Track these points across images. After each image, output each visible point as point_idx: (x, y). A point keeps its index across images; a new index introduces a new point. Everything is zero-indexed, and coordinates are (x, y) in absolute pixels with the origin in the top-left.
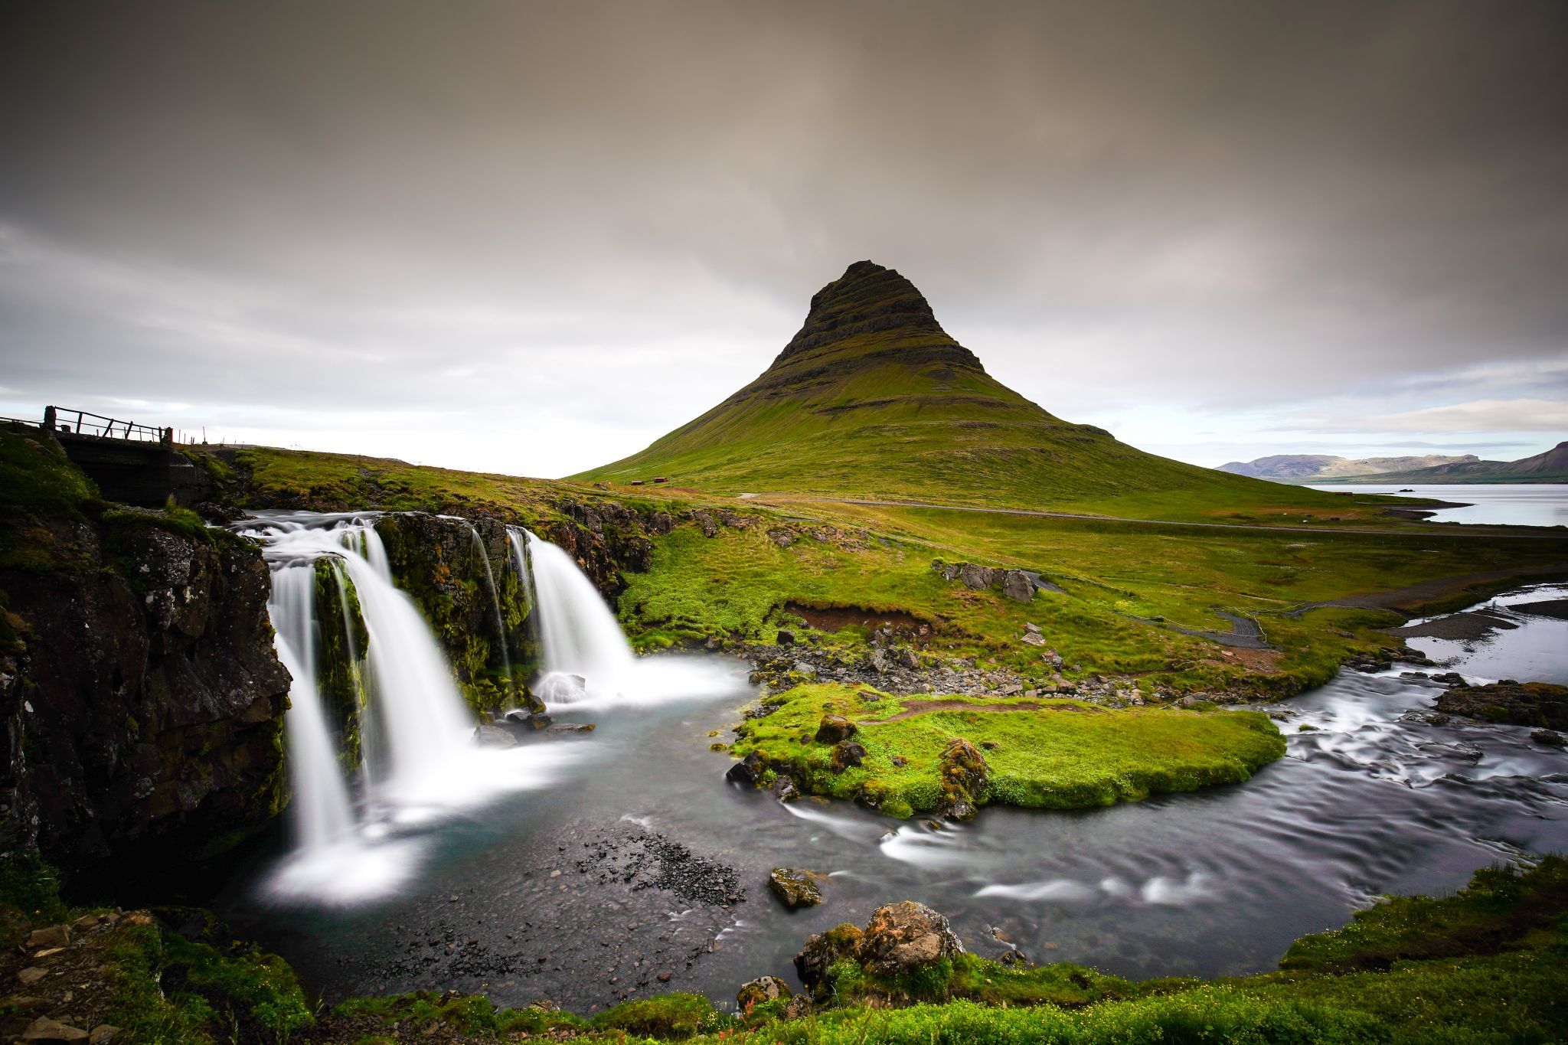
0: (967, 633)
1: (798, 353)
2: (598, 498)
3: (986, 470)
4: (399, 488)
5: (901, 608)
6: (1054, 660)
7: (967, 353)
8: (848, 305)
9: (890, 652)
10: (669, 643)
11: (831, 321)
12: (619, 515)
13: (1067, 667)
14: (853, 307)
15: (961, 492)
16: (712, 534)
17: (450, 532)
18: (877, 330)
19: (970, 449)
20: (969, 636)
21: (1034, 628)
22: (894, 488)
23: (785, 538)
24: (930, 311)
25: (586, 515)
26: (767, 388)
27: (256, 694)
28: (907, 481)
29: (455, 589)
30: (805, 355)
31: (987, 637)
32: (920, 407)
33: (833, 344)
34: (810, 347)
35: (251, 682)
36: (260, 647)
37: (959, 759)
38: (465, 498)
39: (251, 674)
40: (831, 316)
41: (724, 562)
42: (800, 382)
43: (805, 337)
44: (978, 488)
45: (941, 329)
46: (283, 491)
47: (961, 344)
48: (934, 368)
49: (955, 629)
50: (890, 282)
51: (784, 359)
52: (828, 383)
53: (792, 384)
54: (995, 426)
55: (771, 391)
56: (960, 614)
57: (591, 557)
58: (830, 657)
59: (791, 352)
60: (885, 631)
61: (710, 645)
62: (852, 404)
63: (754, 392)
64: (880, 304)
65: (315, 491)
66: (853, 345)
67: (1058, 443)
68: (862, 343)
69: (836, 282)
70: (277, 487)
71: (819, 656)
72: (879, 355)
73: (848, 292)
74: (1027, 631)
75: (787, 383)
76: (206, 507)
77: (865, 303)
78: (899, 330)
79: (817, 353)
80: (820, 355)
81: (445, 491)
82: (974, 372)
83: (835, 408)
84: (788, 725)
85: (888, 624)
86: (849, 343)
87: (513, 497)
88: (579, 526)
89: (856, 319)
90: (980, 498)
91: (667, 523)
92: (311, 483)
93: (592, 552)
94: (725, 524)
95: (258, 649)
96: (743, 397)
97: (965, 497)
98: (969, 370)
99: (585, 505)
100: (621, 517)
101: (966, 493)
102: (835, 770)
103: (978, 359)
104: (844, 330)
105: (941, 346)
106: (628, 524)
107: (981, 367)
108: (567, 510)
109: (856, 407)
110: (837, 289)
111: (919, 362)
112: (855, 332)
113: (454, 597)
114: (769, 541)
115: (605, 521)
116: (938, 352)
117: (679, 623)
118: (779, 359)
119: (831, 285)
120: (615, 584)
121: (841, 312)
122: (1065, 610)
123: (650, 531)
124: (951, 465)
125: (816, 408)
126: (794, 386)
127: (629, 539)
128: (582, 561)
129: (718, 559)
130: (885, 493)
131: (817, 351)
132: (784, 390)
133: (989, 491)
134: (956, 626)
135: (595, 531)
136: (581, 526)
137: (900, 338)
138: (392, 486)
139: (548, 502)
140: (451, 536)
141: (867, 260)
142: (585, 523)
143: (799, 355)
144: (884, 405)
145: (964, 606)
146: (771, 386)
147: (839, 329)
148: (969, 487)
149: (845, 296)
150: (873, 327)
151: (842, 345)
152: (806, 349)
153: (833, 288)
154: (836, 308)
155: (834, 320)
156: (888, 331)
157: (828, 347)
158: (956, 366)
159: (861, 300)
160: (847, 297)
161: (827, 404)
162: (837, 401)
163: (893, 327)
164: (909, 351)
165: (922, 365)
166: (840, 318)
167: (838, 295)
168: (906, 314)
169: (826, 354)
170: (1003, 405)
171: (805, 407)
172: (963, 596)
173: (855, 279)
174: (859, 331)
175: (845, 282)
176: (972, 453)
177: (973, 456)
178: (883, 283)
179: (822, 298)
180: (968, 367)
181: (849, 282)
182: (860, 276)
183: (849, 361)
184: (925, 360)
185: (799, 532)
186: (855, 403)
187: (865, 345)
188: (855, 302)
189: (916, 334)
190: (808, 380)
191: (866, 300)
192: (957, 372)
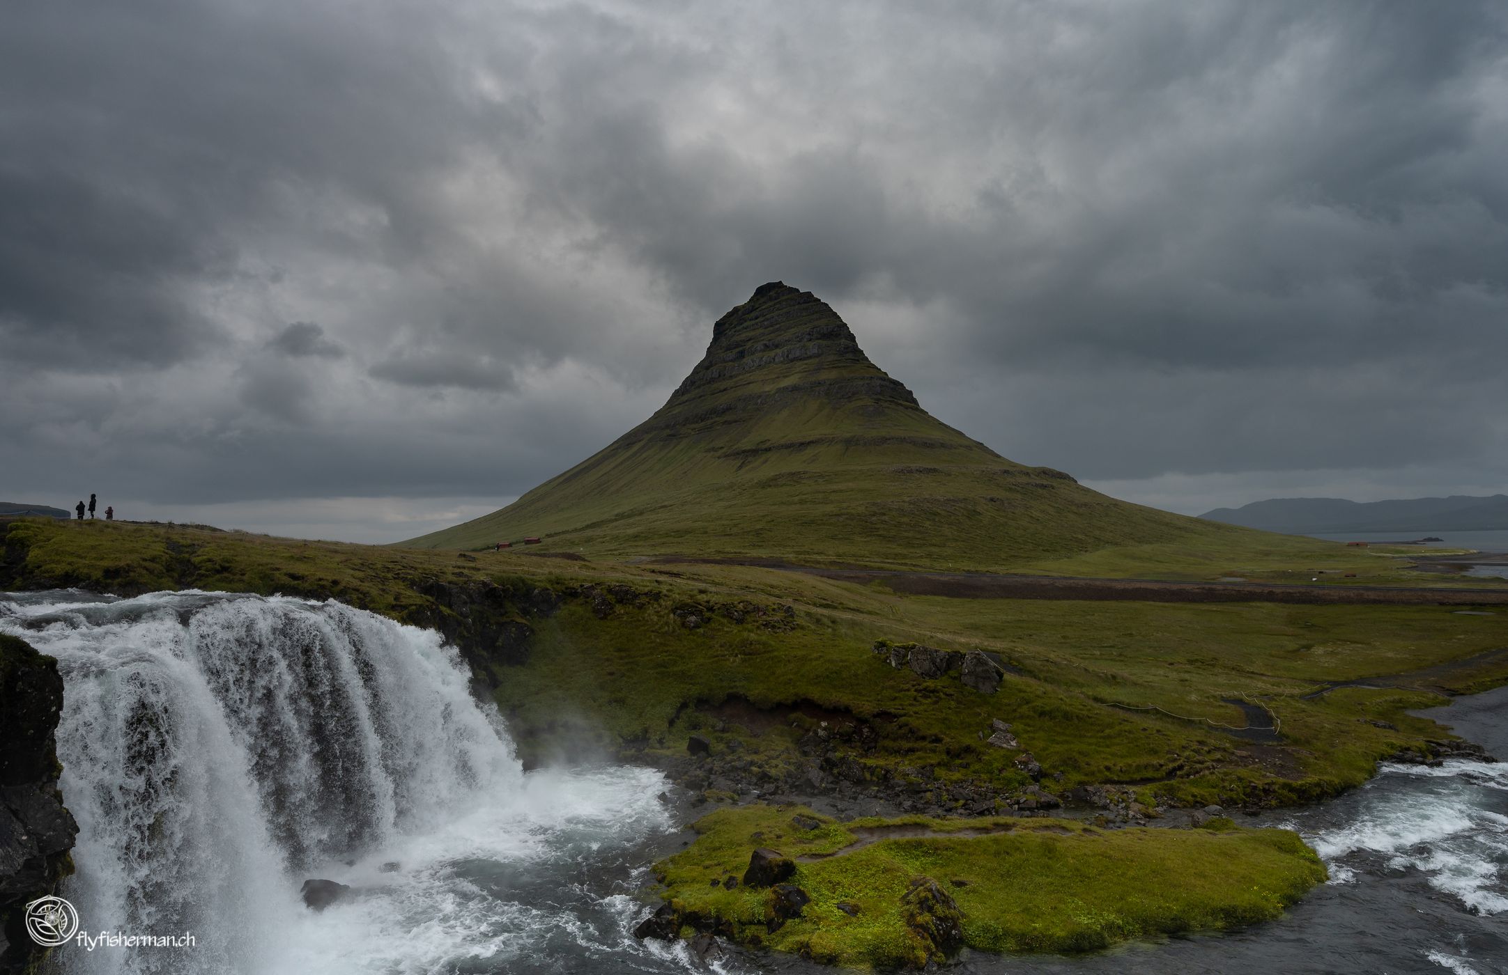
0: (921, 734)
1: (699, 387)
2: (464, 572)
3: (927, 524)
5: (838, 703)
6: (1030, 767)
7: (897, 385)
8: (759, 332)
9: (827, 761)
11: (737, 350)
12: (490, 593)
13: (1046, 776)
14: (764, 334)
15: (899, 550)
16: (605, 613)
18: (792, 361)
19: (908, 499)
20: (923, 738)
21: (1001, 725)
22: (818, 546)
23: (693, 618)
24: (852, 338)
25: (450, 594)
26: (663, 429)
27: (30, 854)
28: (833, 538)
30: (707, 390)
31: (947, 740)
32: (848, 448)
33: (741, 377)
34: (713, 380)
35: (24, 838)
36: (41, 789)
37: (924, 905)
38: (302, 578)
39: (25, 826)
41: (620, 651)
42: (702, 421)
43: (707, 368)
44: (920, 546)
45: (867, 359)
47: (890, 376)
48: (860, 404)
49: (906, 729)
50: (805, 305)
51: (683, 394)
52: (736, 422)
53: (693, 423)
54: (935, 470)
55: (668, 432)
56: (912, 710)
58: (754, 769)
59: (691, 387)
60: (820, 733)
62: (764, 447)
63: (647, 433)
66: (763, 377)
67: (1010, 489)
68: (776, 376)
69: (743, 306)
71: (741, 769)
72: (795, 389)
73: (756, 318)
74: (993, 729)
75: (687, 422)
77: (777, 330)
78: (817, 360)
79: (722, 388)
80: (725, 390)
82: (906, 407)
83: (744, 452)
84: (707, 863)
85: (824, 724)
86: (760, 375)
87: (361, 574)
88: (442, 608)
89: (767, 348)
90: (921, 557)
91: (548, 600)
92: (106, 564)
94: (620, 601)
95: (38, 791)
96: (634, 440)
97: (905, 557)
98: (901, 405)
99: (450, 583)
100: (494, 596)
101: (905, 552)
102: (772, 926)
103: (910, 393)
104: (753, 361)
105: (868, 378)
106: (501, 605)
107: (915, 401)
108: (427, 590)
109: (768, 450)
110: (744, 313)
111: (843, 398)
112: (766, 363)
114: (675, 622)
115: (473, 602)
116: (864, 385)
118: (677, 394)
119: (736, 310)
121: (750, 340)
122: (1039, 703)
123: (530, 612)
124: (886, 518)
125: (721, 451)
126: (695, 426)
127: (503, 624)
129: (612, 647)
130: (808, 553)
131: (721, 385)
132: (684, 430)
133: (933, 549)
134: (907, 725)
135: (461, 614)
136: (445, 610)
137: (818, 369)
138: (205, 565)
139: (404, 579)
141: (778, 281)
142: (450, 606)
143: (701, 390)
144: (804, 446)
145: (915, 699)
146: (667, 427)
147: (747, 360)
148: (907, 544)
149: (753, 322)
150: (788, 356)
151: (752, 378)
152: (709, 383)
153: (740, 312)
154: (744, 336)
155: (741, 349)
156: (805, 362)
157: (735, 380)
158: (886, 401)
159: (772, 326)
160: (757, 324)
161: (734, 448)
162: (746, 443)
163: (810, 357)
164: (831, 385)
165: (846, 400)
166: (747, 347)
167: (746, 321)
168: (824, 342)
169: (732, 388)
170: (943, 445)
171: (708, 451)
172: (913, 686)
173: (765, 303)
174: (770, 362)
175: (753, 306)
176: (910, 503)
177: (912, 506)
178: (797, 307)
179: (727, 325)
180: (900, 402)
181: (757, 306)
182: (771, 299)
183: (760, 396)
184: (850, 394)
185: (711, 609)
186: (767, 445)
187: (778, 377)
188: (766, 328)
189: (840, 365)
190: (712, 418)
191: (778, 326)
192: (888, 408)
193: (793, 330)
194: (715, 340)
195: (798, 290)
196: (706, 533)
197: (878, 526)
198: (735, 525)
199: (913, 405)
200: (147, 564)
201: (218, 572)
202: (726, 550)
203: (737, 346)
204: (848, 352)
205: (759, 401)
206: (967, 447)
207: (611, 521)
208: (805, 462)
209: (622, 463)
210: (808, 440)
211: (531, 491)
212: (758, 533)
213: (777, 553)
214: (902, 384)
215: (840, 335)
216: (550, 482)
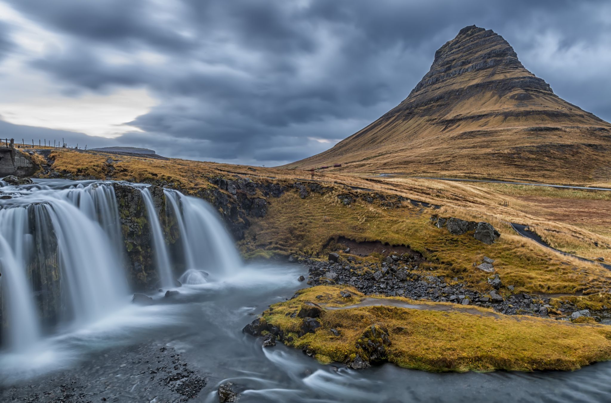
0: (442, 260)
1: (425, 87)
2: (239, 175)
3: (546, 159)
4: (122, 169)
5: (404, 243)
6: (494, 281)
7: (540, 81)
8: (460, 55)
9: (391, 270)
10: (268, 257)
11: (447, 66)
12: (248, 185)
13: (504, 287)
14: (462, 56)
16: (305, 196)
17: (130, 192)
18: (478, 70)
19: (536, 145)
20: (443, 263)
21: (489, 260)
22: (478, 170)
23: (346, 200)
24: (515, 55)
25: (227, 184)
26: (405, 110)
28: (488, 166)
29: (131, 222)
30: (430, 88)
31: (455, 264)
32: (506, 118)
33: (448, 81)
34: (433, 83)
38: (156, 175)
40: (448, 62)
41: (308, 213)
42: (426, 105)
43: (431, 76)
44: (539, 170)
45: (523, 67)
46: (65, 171)
47: (536, 76)
48: (516, 92)
49: (435, 258)
50: (488, 38)
51: (417, 92)
52: (444, 105)
53: (421, 106)
54: (557, 129)
56: (441, 249)
57: (228, 208)
59: (421, 87)
60: (393, 257)
61: (291, 259)
62: (459, 118)
63: (397, 112)
64: (479, 53)
65: (79, 171)
66: (461, 80)
67: (604, 139)
68: (468, 79)
69: (452, 41)
70: (63, 168)
71: (346, 269)
72: (477, 86)
73: (459, 47)
74: (483, 262)
75: (417, 106)
76: (10, 178)
77: (470, 53)
78: (492, 69)
79: (438, 87)
80: (439, 88)
81: (146, 171)
82: (545, 94)
83: (447, 121)
85: (395, 253)
86: (459, 79)
89: (464, 64)
91: (278, 189)
93: (228, 205)
94: (313, 191)
96: (390, 116)
97: (528, 176)
98: (542, 92)
99: (229, 180)
100: (250, 186)
102: (299, 334)
103: (548, 86)
104: (455, 71)
105: (522, 78)
106: (254, 190)
107: (550, 90)
108: (216, 182)
109: (460, 120)
110: (452, 45)
111: (506, 89)
112: (463, 72)
113: (130, 226)
114: (337, 202)
115: (239, 188)
116: (519, 82)
117: (276, 246)
118: (413, 91)
119: (448, 43)
120: (242, 222)
121: (454, 60)
123: (268, 194)
125: (435, 121)
126: (421, 108)
127: (254, 198)
128: (221, 210)
129: (304, 211)
130: (472, 173)
131: (437, 86)
132: (416, 110)
135: (232, 193)
136: (222, 191)
137: (493, 74)
138: (119, 168)
140: (130, 195)
141: (473, 25)
142: (227, 190)
143: (426, 89)
144: (480, 118)
145: (445, 244)
146: (407, 109)
147: (452, 70)
148: (532, 170)
149: (457, 49)
150: (475, 68)
151: (454, 81)
152: (431, 85)
153: (450, 45)
154: (451, 58)
155: (450, 65)
156: (486, 70)
157: (445, 82)
158: (532, 91)
159: (468, 51)
160: (459, 50)
161: (442, 119)
162: (450, 116)
163: (489, 68)
164: (499, 83)
165: (508, 91)
166: (453, 64)
167: (453, 49)
168: (498, 59)
169: (443, 87)
170: (565, 115)
171: (428, 121)
172: (446, 237)
173: (465, 38)
174: (466, 72)
175: (458, 41)
176: (537, 147)
177: (538, 149)
178: (483, 39)
179: (442, 52)
180: (541, 91)
181: (460, 40)
182: (468, 35)
183: (458, 91)
184: (510, 88)
185: (357, 196)
186: (460, 117)
187: (469, 80)
188: (464, 53)
189: (505, 71)
190: (431, 104)
191: (471, 51)
192: (533, 94)
193: (480, 52)
194: (436, 61)
195: (484, 29)
196: (420, 162)
197: (515, 160)
198: (436, 159)
199: (549, 92)
200: (95, 167)
201: (122, 171)
202: (428, 171)
203: (447, 64)
204: (511, 64)
205: (457, 93)
206: (582, 116)
207: (376, 156)
208: (480, 126)
209: (383, 128)
210: (483, 114)
211: (340, 142)
212: (447, 163)
213: (455, 173)
214: (543, 81)
215: (507, 54)
216: (349, 138)
